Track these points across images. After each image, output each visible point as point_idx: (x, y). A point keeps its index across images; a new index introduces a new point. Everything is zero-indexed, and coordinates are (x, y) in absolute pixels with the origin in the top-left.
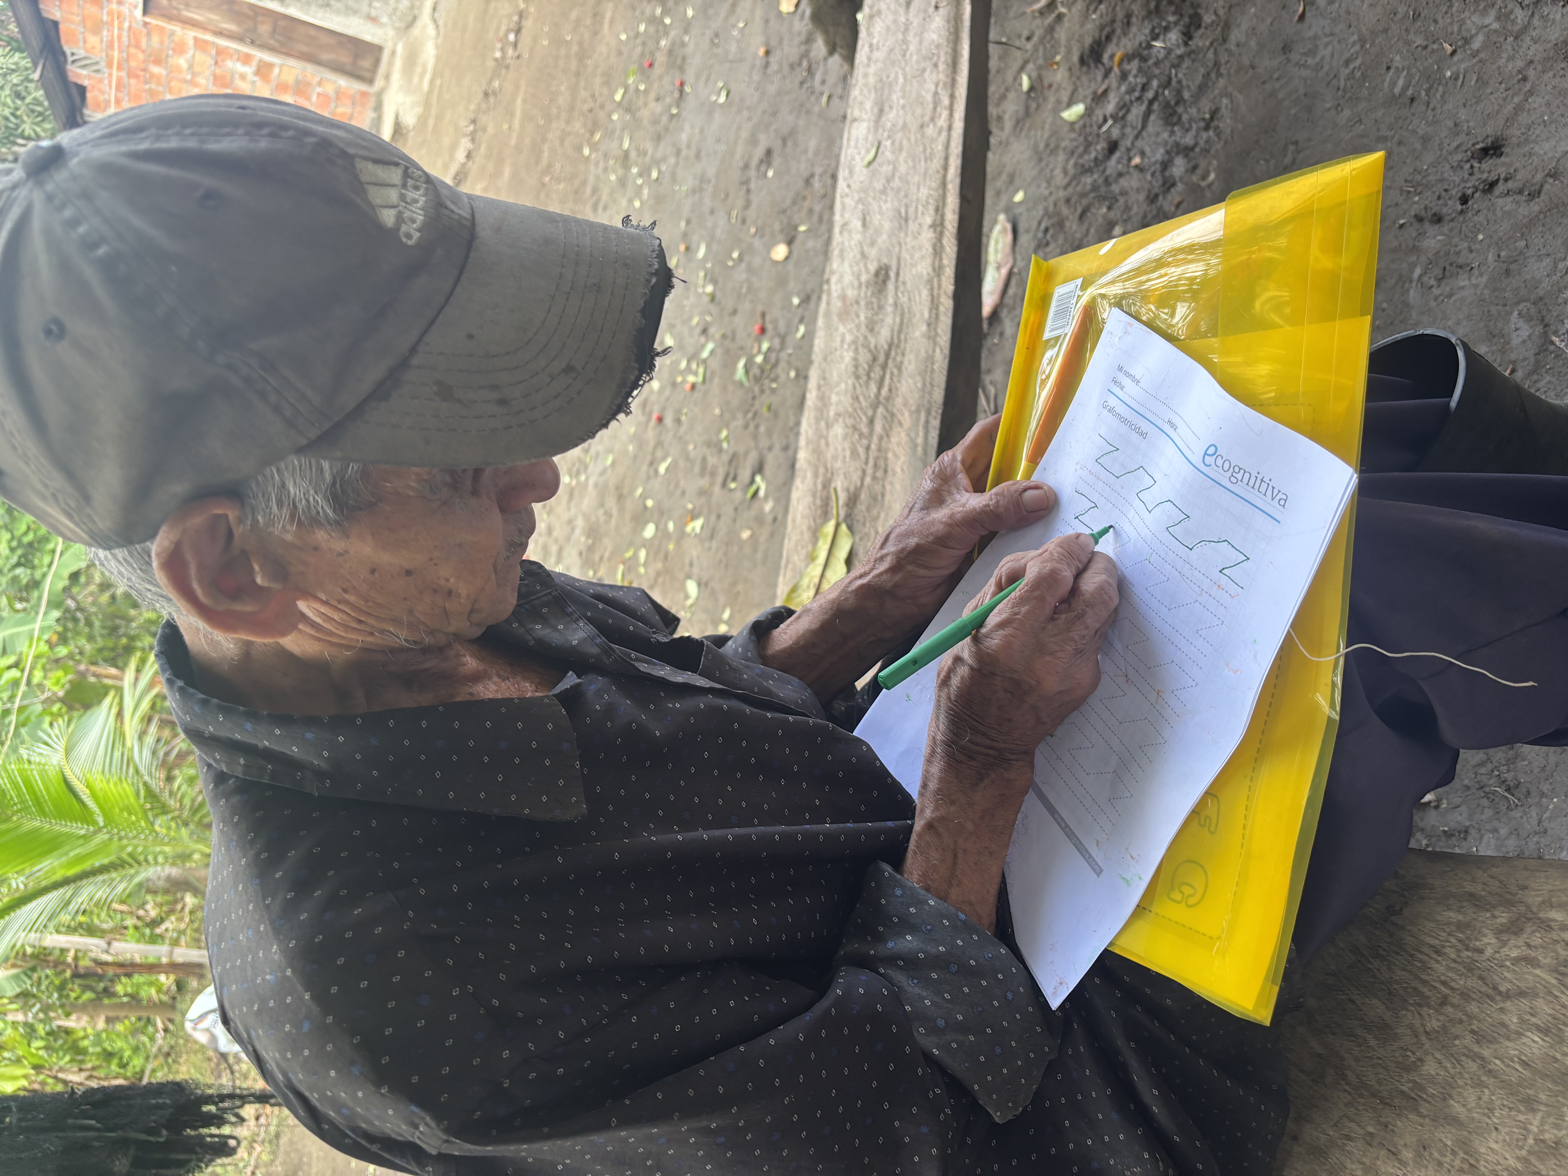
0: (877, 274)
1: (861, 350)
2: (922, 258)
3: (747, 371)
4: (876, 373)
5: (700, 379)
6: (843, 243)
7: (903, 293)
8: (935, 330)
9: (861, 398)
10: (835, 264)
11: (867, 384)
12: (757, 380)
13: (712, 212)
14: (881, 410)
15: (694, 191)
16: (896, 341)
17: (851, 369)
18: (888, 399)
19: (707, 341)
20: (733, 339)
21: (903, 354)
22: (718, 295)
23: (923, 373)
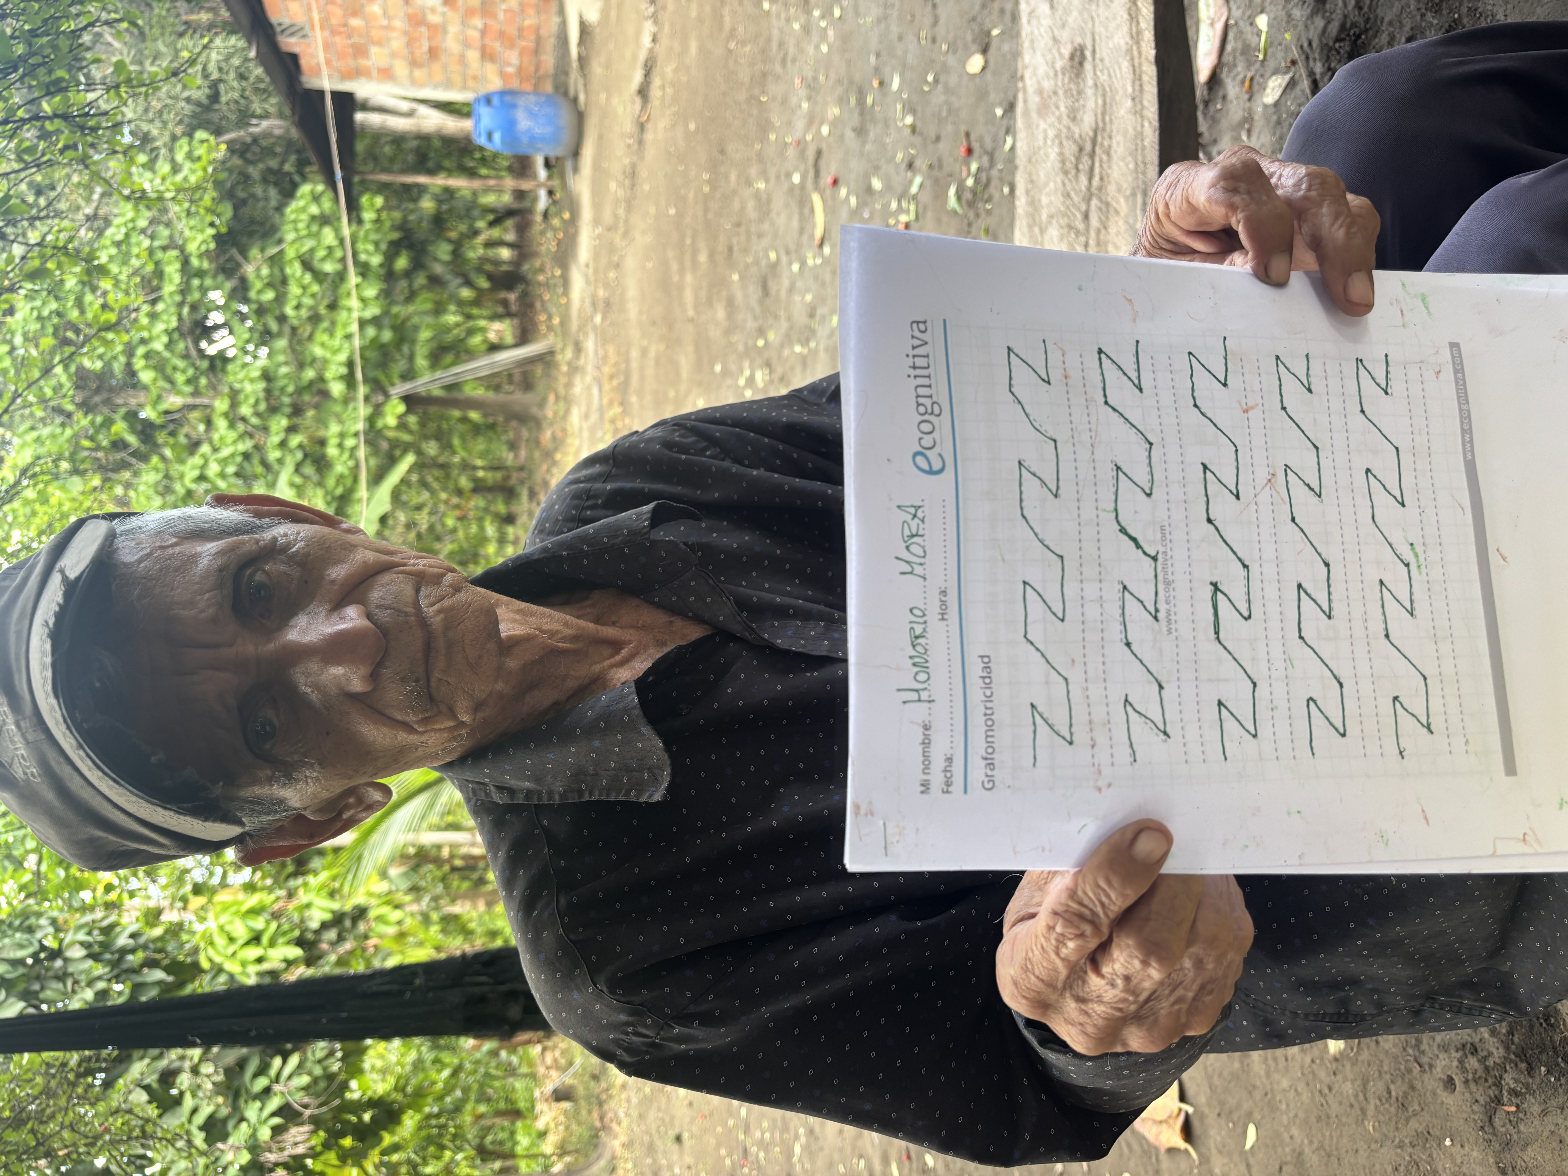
0: (1072, 57)
1: (1065, 143)
2: (1118, 27)
3: (959, 198)
4: (1085, 164)
5: (912, 216)
6: (1032, 33)
7: (1102, 71)
8: (1141, 102)
9: (1072, 194)
10: (1027, 58)
11: (1076, 177)
12: (971, 204)
13: (900, 38)
14: (1094, 202)
15: (879, 21)
16: (1101, 125)
17: (1058, 165)
18: (1100, 189)
19: (914, 175)
20: (941, 167)
21: (1110, 137)
22: (919, 125)
23: (1133, 154)
